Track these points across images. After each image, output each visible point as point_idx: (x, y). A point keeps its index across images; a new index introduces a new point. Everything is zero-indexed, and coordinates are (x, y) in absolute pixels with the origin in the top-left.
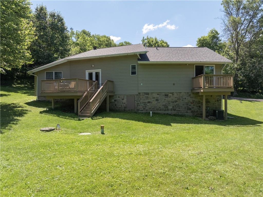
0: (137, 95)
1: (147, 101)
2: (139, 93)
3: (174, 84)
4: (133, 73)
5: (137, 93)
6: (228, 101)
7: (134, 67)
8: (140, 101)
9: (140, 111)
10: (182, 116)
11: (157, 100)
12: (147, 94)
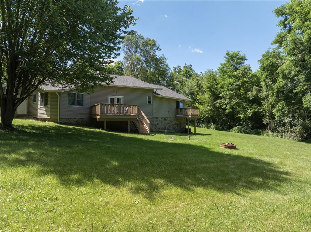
0: (152, 119)
1: (156, 123)
2: (153, 117)
3: (168, 112)
4: (149, 102)
5: (152, 118)
6: (196, 128)
7: (149, 98)
8: (153, 123)
9: (153, 131)
10: (171, 132)
11: (161, 122)
12: (157, 118)
